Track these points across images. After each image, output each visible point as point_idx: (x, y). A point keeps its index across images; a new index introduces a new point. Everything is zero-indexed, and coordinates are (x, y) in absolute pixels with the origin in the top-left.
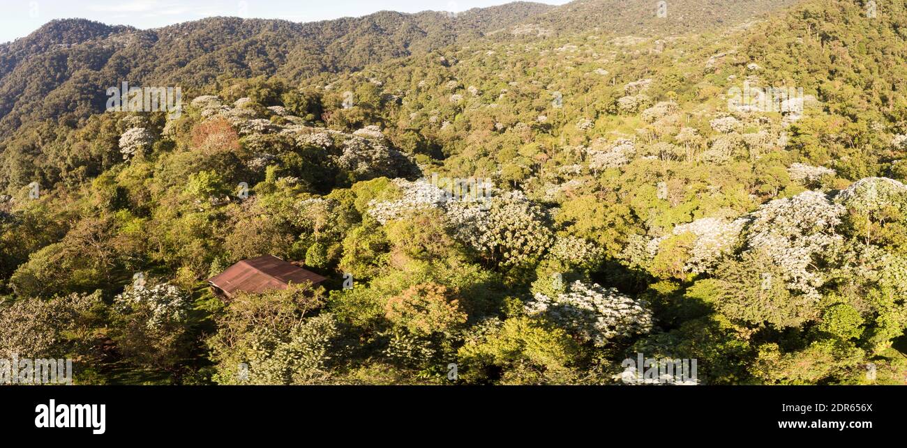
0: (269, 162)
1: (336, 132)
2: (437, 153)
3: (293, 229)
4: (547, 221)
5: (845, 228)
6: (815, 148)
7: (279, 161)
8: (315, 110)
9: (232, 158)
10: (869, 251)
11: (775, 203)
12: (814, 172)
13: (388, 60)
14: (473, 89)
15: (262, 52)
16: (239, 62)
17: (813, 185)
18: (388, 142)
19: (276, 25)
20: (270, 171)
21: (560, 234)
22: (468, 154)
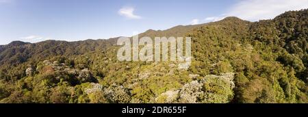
0: (61, 77)
1: (77, 70)
2: (102, 76)
3: (66, 95)
4: (129, 94)
5: (204, 89)
6: (194, 70)
7: (63, 77)
8: (72, 64)
9: (52, 76)
10: (210, 95)
11: (186, 85)
12: (194, 76)
13: (90, 52)
14: (110, 59)
15: (60, 49)
16: (54, 51)
17: (195, 79)
18: (90, 73)
19: (64, 42)
20: (61, 80)
21: (132, 97)
22: (109, 76)
